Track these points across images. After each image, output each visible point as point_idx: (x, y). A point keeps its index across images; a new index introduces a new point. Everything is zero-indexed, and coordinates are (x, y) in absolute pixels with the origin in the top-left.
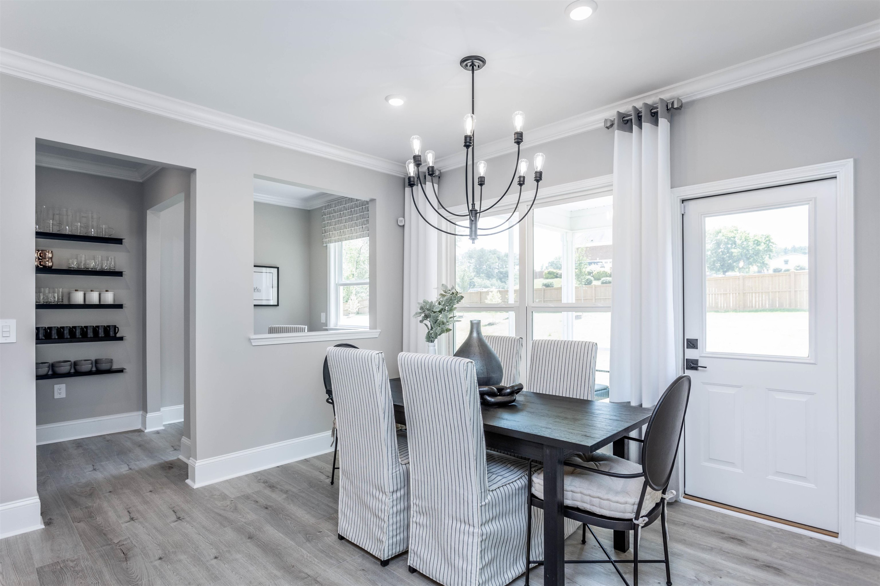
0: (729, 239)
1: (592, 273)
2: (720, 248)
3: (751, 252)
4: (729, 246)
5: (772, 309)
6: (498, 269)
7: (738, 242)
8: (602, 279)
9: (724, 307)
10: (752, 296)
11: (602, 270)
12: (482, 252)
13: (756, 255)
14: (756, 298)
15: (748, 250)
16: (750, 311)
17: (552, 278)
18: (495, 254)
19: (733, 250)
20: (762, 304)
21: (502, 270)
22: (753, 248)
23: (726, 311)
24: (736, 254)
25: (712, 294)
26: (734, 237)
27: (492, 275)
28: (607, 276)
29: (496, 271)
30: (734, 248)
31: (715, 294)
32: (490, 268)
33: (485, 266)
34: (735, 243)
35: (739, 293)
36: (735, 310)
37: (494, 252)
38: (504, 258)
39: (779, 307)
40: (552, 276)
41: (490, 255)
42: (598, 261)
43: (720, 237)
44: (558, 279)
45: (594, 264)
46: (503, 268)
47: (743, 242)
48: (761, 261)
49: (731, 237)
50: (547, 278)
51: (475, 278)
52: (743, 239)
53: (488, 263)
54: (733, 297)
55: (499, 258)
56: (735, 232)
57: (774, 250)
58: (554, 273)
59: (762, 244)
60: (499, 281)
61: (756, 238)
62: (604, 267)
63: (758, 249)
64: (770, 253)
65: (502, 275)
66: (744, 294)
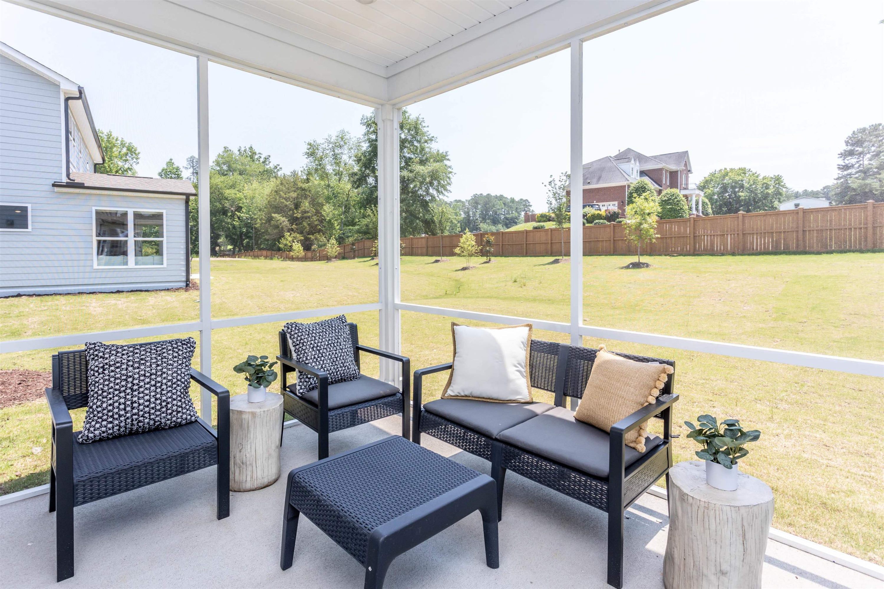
0: (736, 182)
1: (586, 215)
2: (727, 192)
3: (760, 196)
4: (737, 190)
5: (776, 252)
6: (504, 215)
7: (746, 185)
8: (595, 222)
9: (720, 249)
10: (753, 238)
11: (597, 212)
12: (488, 198)
13: (764, 199)
14: (757, 239)
15: (756, 194)
16: (749, 255)
17: (544, 221)
18: (501, 200)
19: (740, 194)
20: (764, 246)
21: (508, 216)
22: (762, 192)
23: (723, 255)
24: (743, 198)
25: (707, 236)
26: (742, 181)
27: (498, 221)
28: (602, 219)
29: (502, 217)
30: (742, 192)
31: (711, 236)
32: (496, 213)
33: (491, 213)
34: (742, 186)
35: (738, 234)
36: (733, 254)
37: (501, 198)
38: (511, 204)
39: (784, 249)
40: (545, 219)
41: (495, 201)
42: (595, 203)
43: (727, 180)
44: (551, 222)
45: (589, 206)
46: (509, 214)
47: (751, 186)
48: (770, 206)
49: (739, 180)
50: (539, 222)
51: (481, 224)
52: (752, 182)
53: (494, 209)
54: (731, 239)
55: (504, 204)
56: (743, 175)
57: (784, 193)
58: (547, 216)
59: (772, 187)
60: (504, 227)
61: (765, 181)
62: (600, 210)
63: (767, 192)
64: (780, 196)
65: (508, 221)
66: (744, 234)
